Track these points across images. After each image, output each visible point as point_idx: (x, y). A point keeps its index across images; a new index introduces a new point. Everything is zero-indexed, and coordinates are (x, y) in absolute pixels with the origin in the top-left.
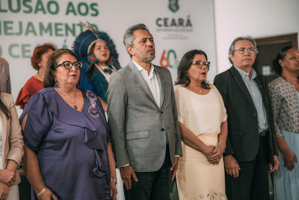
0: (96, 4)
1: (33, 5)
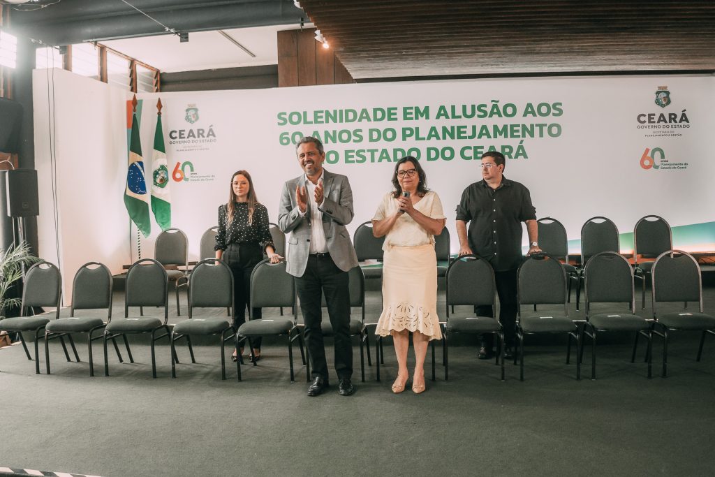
0: (560, 104)
1: (488, 110)
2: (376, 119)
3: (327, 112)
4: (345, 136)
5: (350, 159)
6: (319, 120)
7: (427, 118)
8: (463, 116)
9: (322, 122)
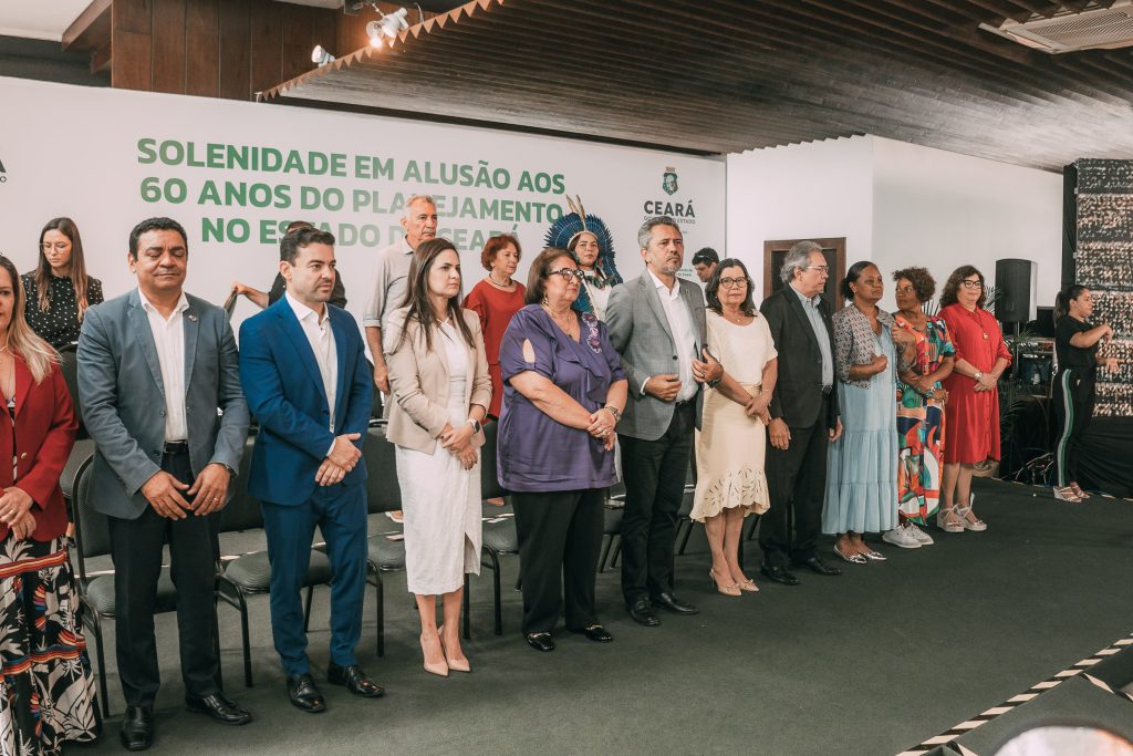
0: (562, 177)
1: (474, 174)
2: (312, 171)
3: (231, 148)
4: (261, 195)
5: (269, 236)
6: (216, 161)
7: (391, 177)
8: (440, 181)
9: (222, 166)
